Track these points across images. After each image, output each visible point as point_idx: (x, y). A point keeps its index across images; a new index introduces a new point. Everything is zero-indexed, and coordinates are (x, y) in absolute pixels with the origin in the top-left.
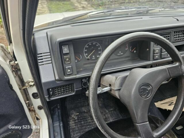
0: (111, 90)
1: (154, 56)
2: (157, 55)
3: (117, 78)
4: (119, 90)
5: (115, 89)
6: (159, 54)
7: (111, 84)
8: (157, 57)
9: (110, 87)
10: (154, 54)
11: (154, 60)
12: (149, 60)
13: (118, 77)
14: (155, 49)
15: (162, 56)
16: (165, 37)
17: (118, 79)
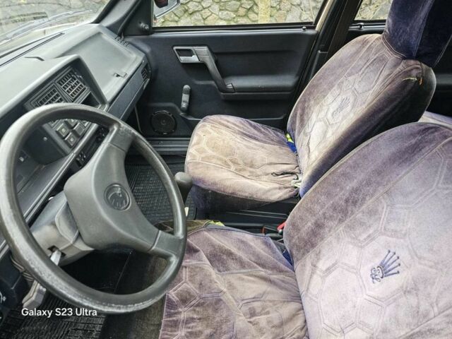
0: (63, 255)
1: (66, 142)
2: (70, 138)
3: (53, 224)
4: (79, 235)
5: (71, 242)
6: (71, 133)
7: (52, 245)
8: (72, 140)
9: (56, 252)
10: (64, 138)
11: (73, 148)
12: (66, 155)
13: (56, 220)
14: (57, 130)
15: (78, 132)
16: (50, 102)
17: (59, 222)
